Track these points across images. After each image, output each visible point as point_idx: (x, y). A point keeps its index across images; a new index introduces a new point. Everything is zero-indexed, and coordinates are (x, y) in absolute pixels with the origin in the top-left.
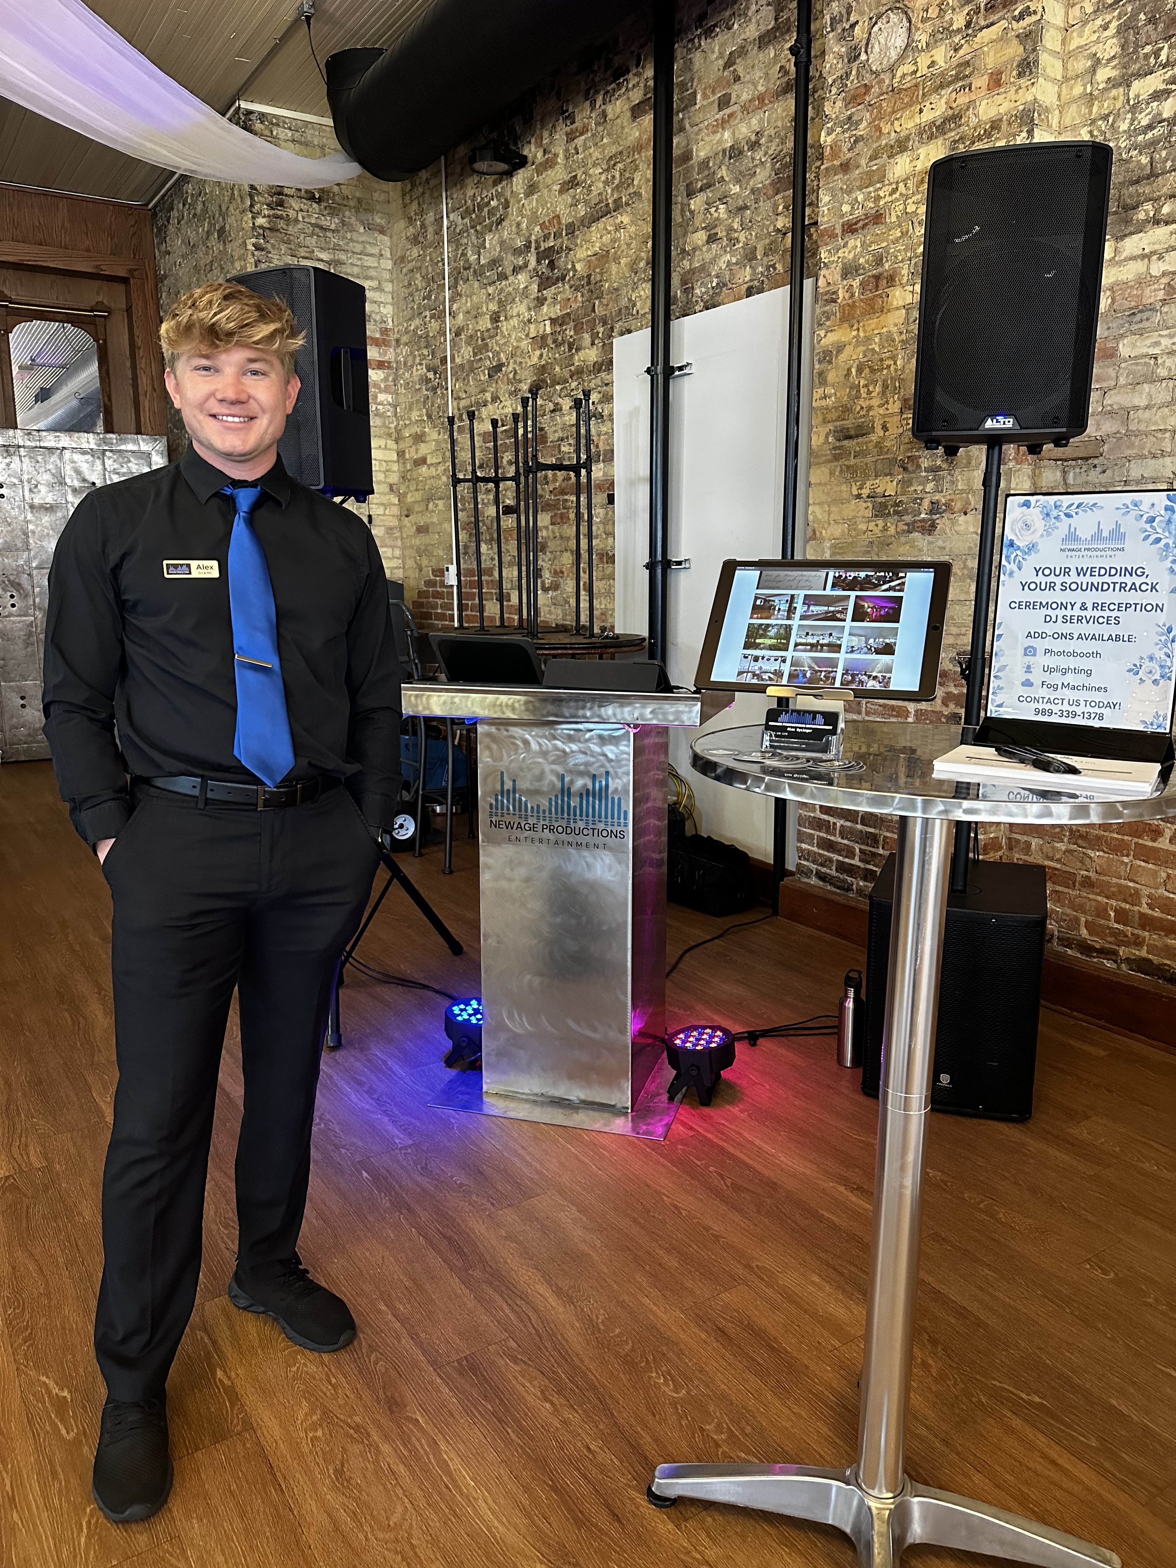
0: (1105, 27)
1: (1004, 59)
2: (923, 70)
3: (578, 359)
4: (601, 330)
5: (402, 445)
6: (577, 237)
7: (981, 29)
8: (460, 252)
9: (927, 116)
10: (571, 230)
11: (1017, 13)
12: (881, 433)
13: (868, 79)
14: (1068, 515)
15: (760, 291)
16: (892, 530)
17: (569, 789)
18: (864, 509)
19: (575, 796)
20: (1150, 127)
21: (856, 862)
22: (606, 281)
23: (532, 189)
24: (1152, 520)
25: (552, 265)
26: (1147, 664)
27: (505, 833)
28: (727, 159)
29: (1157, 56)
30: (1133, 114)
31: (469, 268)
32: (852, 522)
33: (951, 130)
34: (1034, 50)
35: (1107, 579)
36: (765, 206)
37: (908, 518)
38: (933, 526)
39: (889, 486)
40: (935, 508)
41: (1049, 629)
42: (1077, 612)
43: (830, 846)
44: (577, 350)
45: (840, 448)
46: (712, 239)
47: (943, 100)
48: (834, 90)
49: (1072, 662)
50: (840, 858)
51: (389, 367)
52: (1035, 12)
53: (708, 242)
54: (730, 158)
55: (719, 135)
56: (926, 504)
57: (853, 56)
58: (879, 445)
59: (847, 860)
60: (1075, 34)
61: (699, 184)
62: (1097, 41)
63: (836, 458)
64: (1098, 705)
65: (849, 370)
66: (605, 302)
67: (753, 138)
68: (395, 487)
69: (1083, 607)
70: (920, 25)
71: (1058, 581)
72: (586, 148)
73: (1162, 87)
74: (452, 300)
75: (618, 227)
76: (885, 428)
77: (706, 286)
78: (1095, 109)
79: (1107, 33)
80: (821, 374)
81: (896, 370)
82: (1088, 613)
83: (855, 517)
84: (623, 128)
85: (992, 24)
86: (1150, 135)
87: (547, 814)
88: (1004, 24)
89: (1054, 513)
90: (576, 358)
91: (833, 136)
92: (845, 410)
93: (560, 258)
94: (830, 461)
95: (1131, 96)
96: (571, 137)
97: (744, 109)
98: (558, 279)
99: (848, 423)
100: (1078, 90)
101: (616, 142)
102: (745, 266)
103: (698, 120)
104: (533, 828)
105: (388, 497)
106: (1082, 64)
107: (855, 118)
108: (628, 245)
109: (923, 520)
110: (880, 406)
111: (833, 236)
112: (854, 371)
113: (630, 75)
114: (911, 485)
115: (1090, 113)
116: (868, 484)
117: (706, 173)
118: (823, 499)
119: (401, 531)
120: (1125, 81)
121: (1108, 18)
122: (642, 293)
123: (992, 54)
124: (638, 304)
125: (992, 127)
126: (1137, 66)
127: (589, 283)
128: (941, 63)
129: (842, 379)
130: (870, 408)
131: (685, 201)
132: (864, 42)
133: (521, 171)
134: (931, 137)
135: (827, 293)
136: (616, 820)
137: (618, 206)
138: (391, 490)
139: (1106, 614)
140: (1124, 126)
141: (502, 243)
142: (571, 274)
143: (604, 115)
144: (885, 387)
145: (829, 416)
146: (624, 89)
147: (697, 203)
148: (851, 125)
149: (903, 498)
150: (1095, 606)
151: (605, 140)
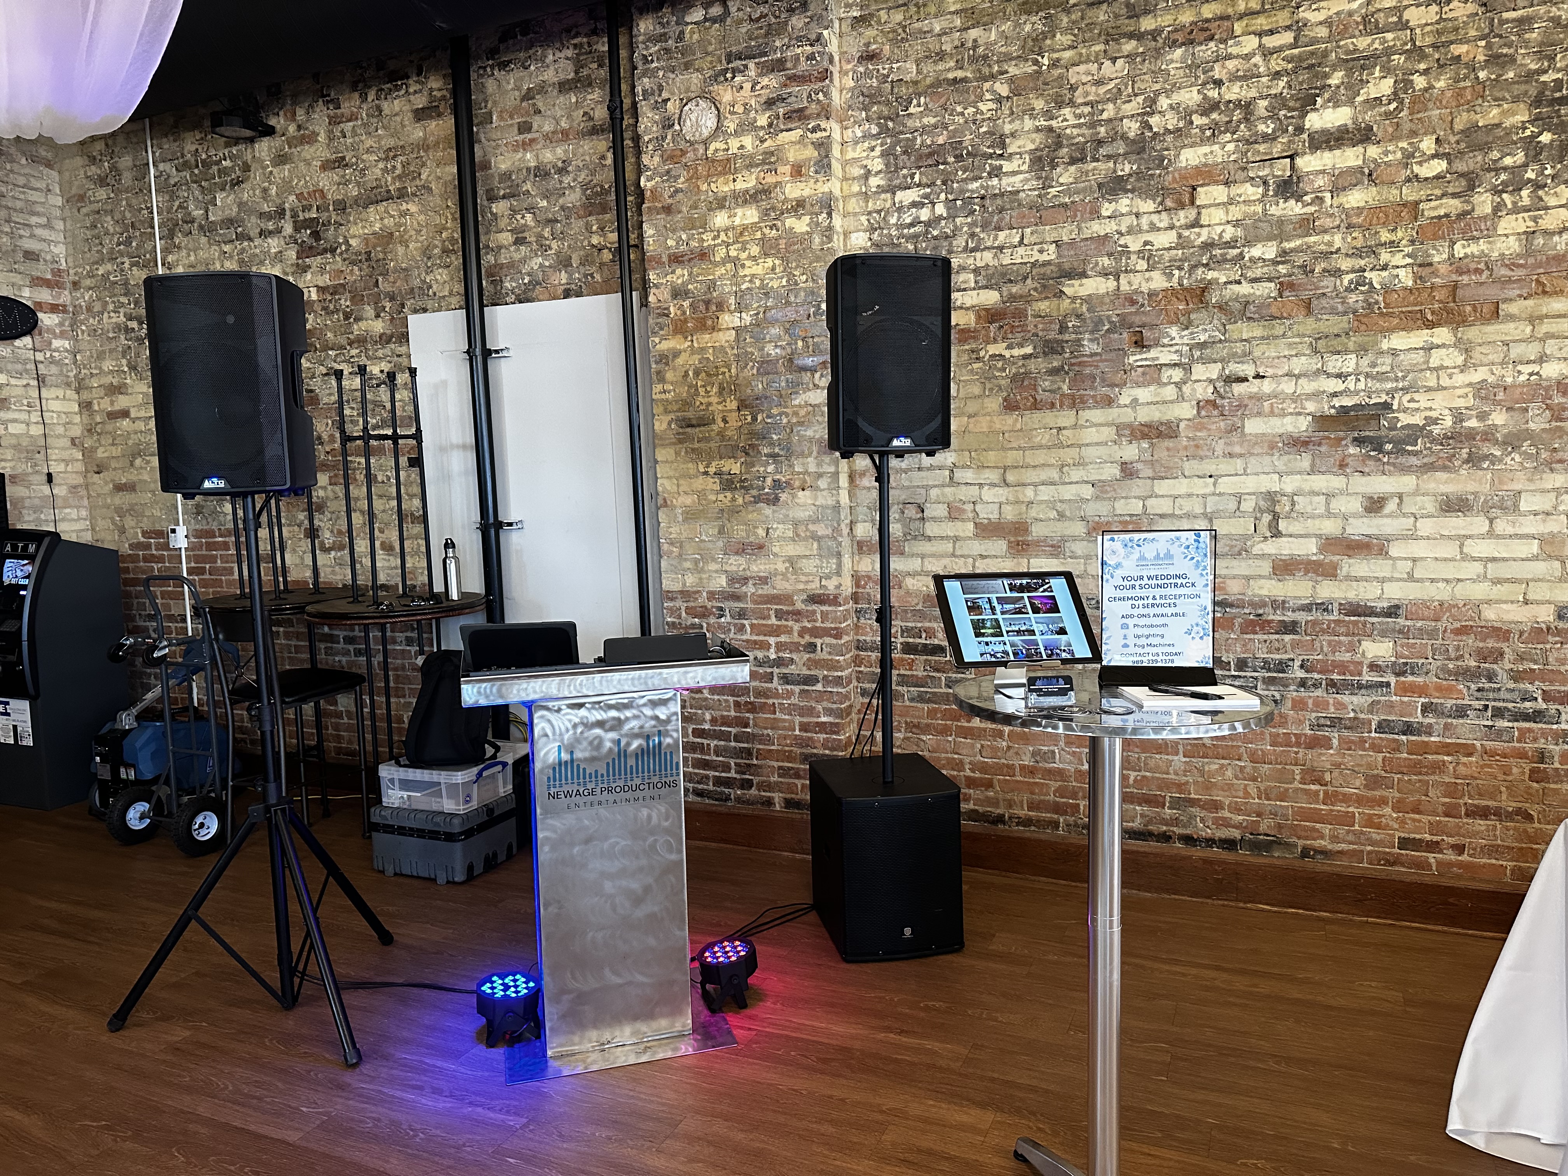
0: (872, 149)
1: (804, 157)
2: (734, 150)
3: (358, 329)
4: (388, 305)
5: (85, 396)
6: (350, 214)
7: (782, 131)
8: (177, 203)
9: (740, 185)
10: (341, 206)
11: (810, 126)
12: (722, 425)
13: (683, 145)
14: (1139, 546)
15: (579, 294)
16: (740, 501)
17: (625, 751)
18: (713, 484)
19: (631, 756)
20: (912, 225)
21: (733, 774)
22: (392, 260)
23: (281, 159)
24: (1188, 547)
25: (316, 235)
26: (1195, 629)
27: (564, 801)
28: (532, 176)
29: (912, 178)
30: (899, 213)
31: (192, 222)
32: (701, 494)
33: (762, 200)
34: (827, 156)
35: (1166, 581)
36: (578, 225)
37: (754, 492)
38: (777, 499)
39: (734, 467)
40: (777, 484)
41: (1136, 612)
42: (1151, 601)
43: (706, 765)
44: (357, 320)
45: (683, 434)
46: (519, 241)
47: (754, 177)
48: (650, 147)
49: (1152, 631)
50: (717, 774)
51: (65, 311)
52: (825, 130)
53: (515, 243)
54: (536, 176)
55: (520, 155)
56: (769, 481)
57: (667, 124)
58: (721, 434)
59: (723, 775)
60: (849, 149)
61: (502, 193)
62: (867, 157)
63: (680, 442)
64: (1170, 654)
65: (686, 372)
66: (391, 279)
67: (560, 164)
68: (77, 441)
69: (1154, 598)
70: (727, 115)
71: (1137, 583)
72: (354, 134)
73: (918, 199)
74: (166, 251)
75: (404, 214)
76: (725, 421)
77: (517, 281)
78: (870, 204)
79: (873, 154)
80: (658, 373)
81: (731, 377)
82: (1158, 602)
83: (704, 490)
84: (403, 126)
85: (790, 130)
86: (912, 230)
87: (605, 778)
88: (800, 132)
89: (1130, 544)
90: (355, 327)
91: (653, 183)
92: (686, 404)
93: (327, 230)
94: (674, 444)
95: (897, 200)
96: (334, 121)
97: (546, 137)
98: (325, 251)
99: (690, 414)
100: (856, 188)
101: (394, 135)
102: (560, 271)
103: (494, 137)
104: (592, 793)
105: (70, 452)
106: (857, 171)
107: (673, 173)
108: (418, 232)
109: (767, 493)
110: (719, 403)
111: (660, 263)
112: (691, 373)
113: (411, 82)
114: (754, 466)
115: (867, 206)
116: (713, 464)
117: (509, 183)
118: (671, 473)
119: (87, 489)
120: (892, 190)
121: (873, 143)
122: (439, 277)
123: (792, 151)
124: (435, 287)
125: (798, 205)
126: (898, 181)
127: (369, 259)
128: (749, 147)
129: (680, 379)
130: (710, 404)
131: (485, 203)
132: (677, 116)
133: (266, 139)
134: (745, 202)
135: (658, 308)
136: (669, 771)
137: (402, 195)
138: (73, 444)
139: (1168, 601)
140: (893, 221)
141: (241, 204)
142: (343, 248)
143: (379, 109)
144: (721, 389)
145: (669, 407)
146: (403, 92)
147: (500, 207)
148: (670, 177)
149: (747, 476)
150: (1161, 597)
151: (380, 132)
